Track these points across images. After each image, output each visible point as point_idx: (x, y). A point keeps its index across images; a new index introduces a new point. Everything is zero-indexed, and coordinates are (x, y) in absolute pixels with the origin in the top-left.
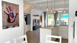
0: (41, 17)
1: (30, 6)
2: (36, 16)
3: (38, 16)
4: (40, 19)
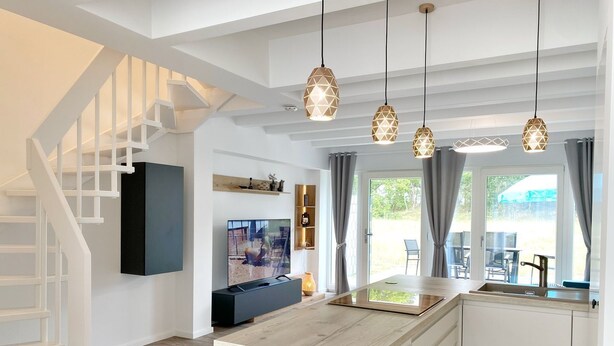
0: (307, 201)
1: (178, 77)
2: (251, 186)
3: (275, 187)
4: (299, 223)
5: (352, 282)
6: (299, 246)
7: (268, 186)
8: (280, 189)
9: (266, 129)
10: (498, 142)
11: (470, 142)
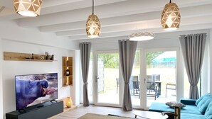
3: (49, 58)
4: (65, 75)
5: (91, 99)
6: (64, 85)
7: (43, 57)
8: (52, 59)
9: (40, 28)
10: (150, 34)
11: (136, 35)
